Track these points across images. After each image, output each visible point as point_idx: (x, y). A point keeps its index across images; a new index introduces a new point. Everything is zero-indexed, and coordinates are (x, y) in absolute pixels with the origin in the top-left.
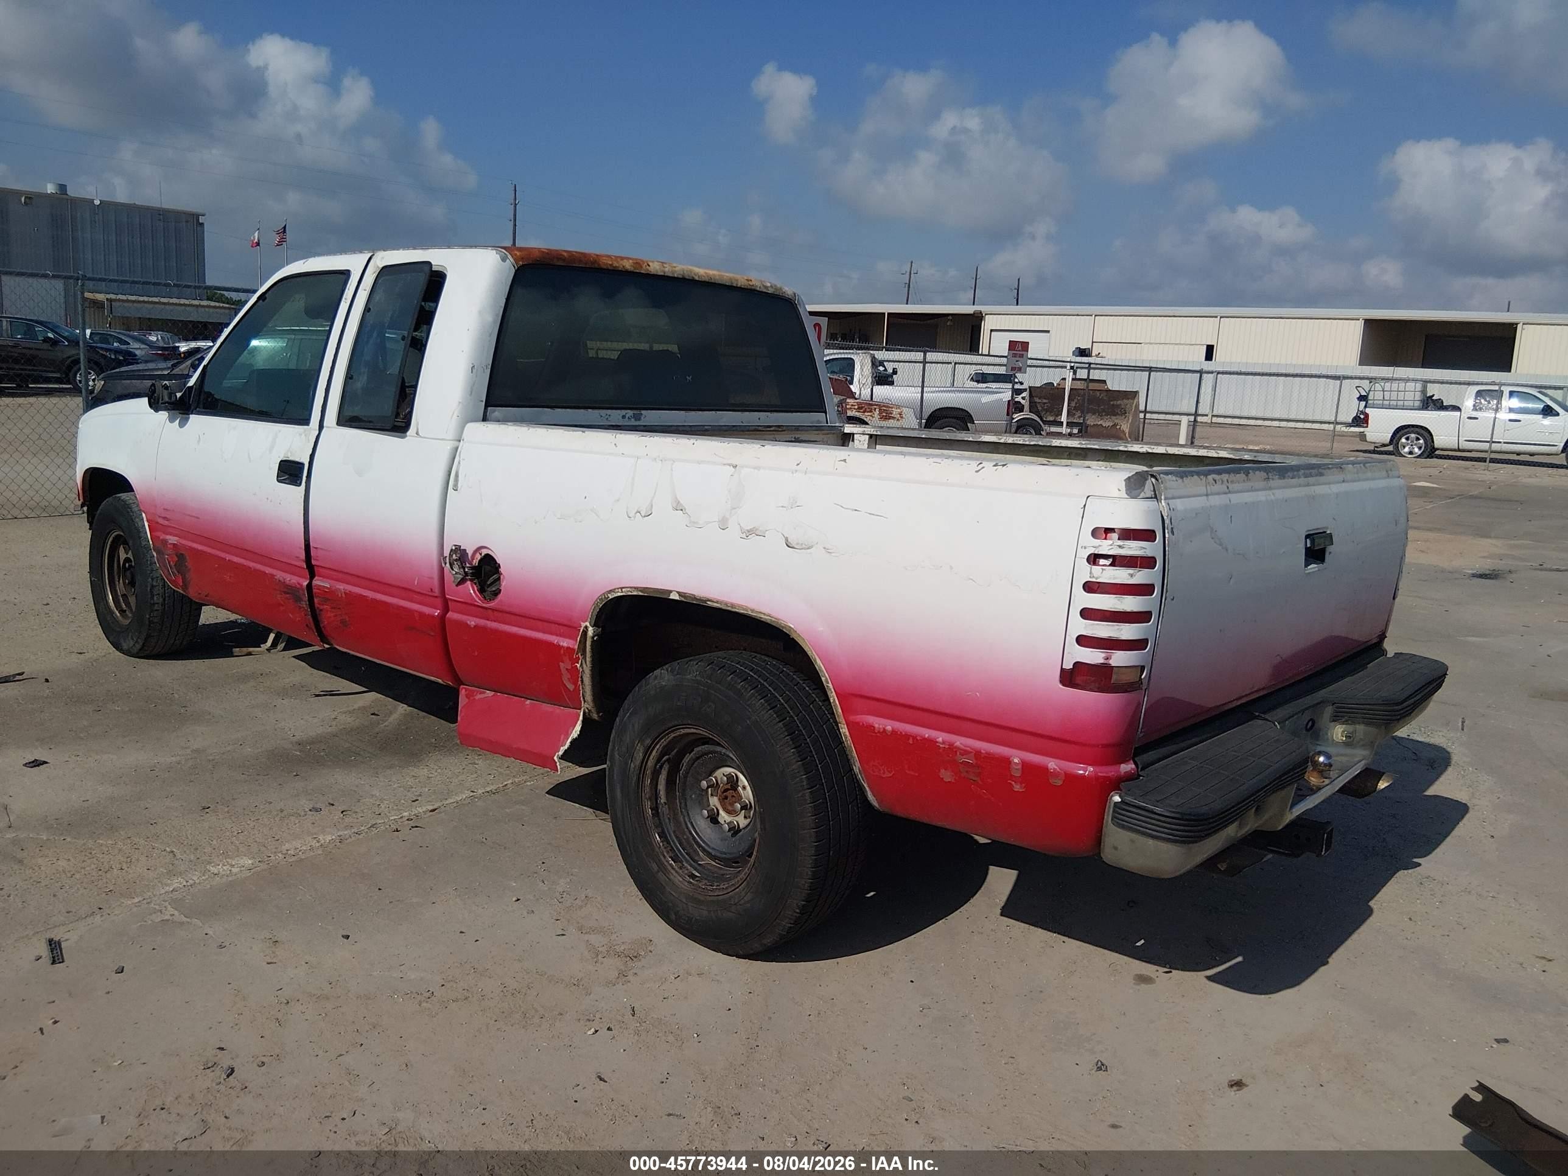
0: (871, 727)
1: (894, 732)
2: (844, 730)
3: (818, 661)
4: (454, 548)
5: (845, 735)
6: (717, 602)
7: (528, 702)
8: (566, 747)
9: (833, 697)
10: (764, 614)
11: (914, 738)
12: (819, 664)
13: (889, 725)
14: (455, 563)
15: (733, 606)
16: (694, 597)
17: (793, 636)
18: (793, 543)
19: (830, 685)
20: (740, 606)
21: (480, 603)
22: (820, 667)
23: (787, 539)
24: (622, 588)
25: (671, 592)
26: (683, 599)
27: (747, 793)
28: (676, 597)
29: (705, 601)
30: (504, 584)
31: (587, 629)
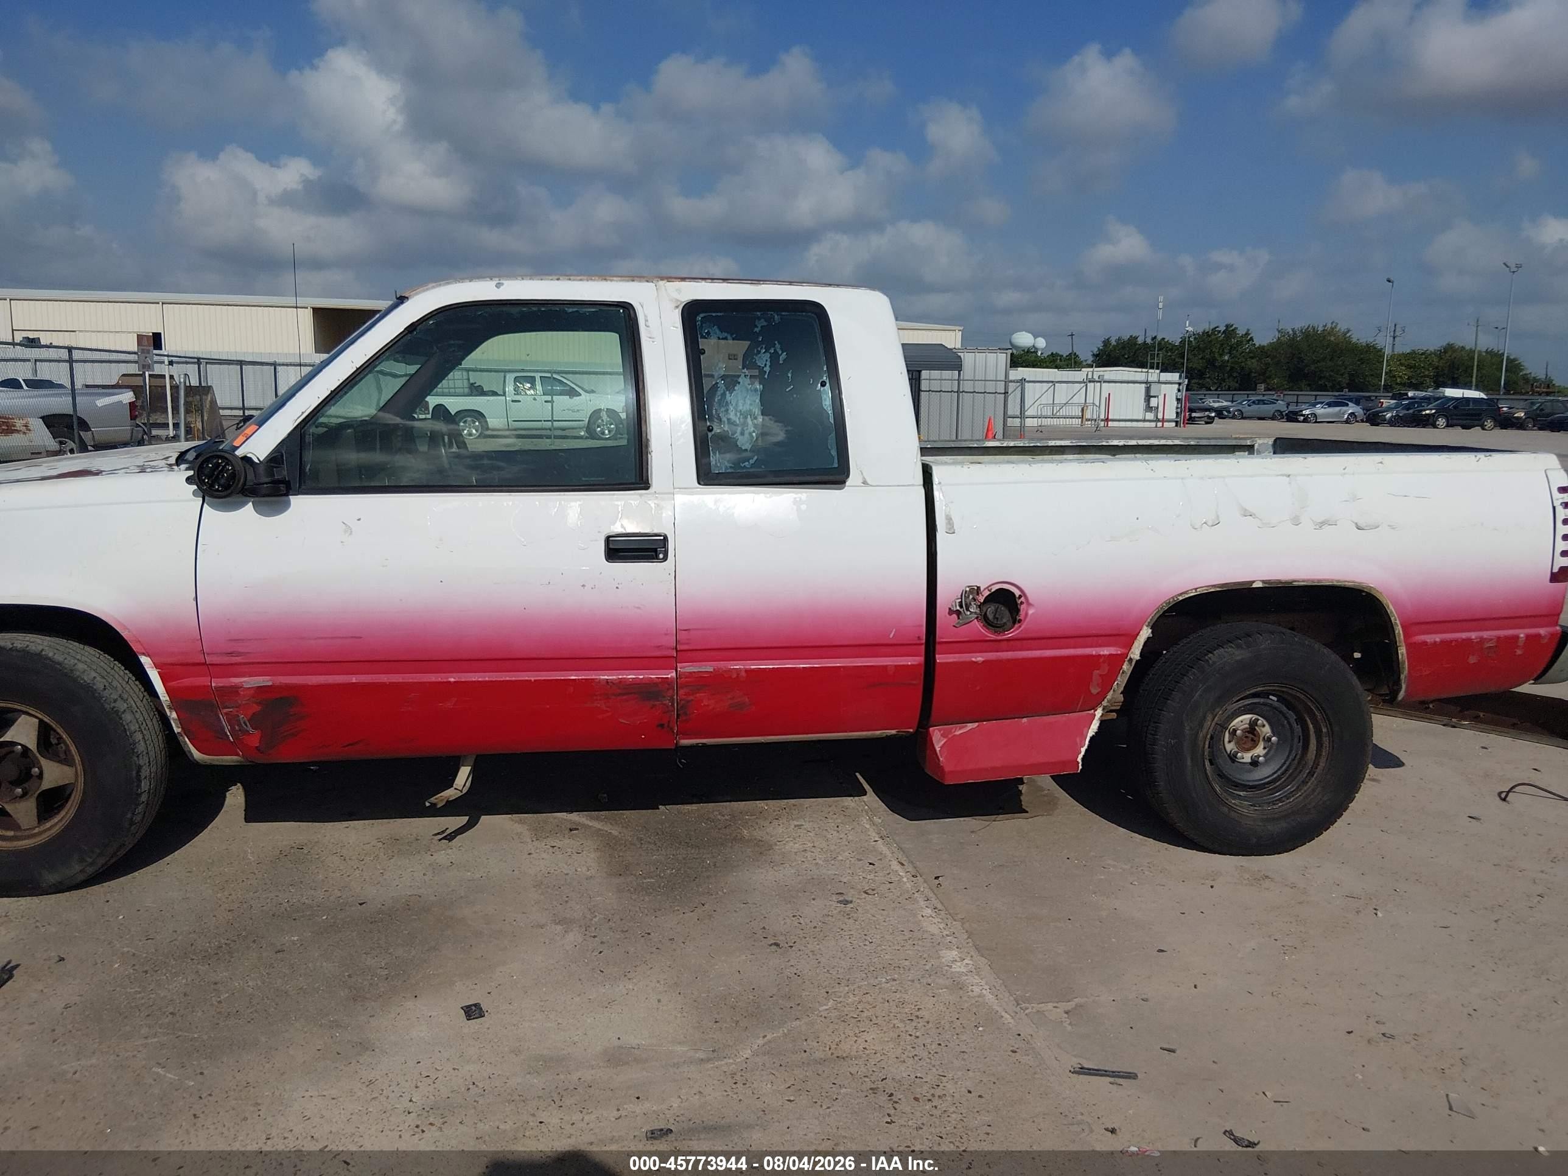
0: (1425, 643)
1: (1442, 642)
2: (1402, 651)
3: (1391, 607)
4: (968, 589)
5: (1402, 655)
6: (1303, 581)
7: (1025, 720)
8: (1086, 747)
9: (1399, 630)
10: (1349, 582)
11: (1456, 641)
12: (1391, 609)
13: (1438, 638)
14: (972, 603)
15: (1319, 581)
16: (1280, 582)
17: (1373, 592)
18: (1361, 524)
19: (1398, 622)
20: (1327, 580)
21: (993, 637)
22: (1392, 612)
23: (1356, 524)
24: (1196, 589)
25: (1254, 582)
26: (1267, 585)
28: (1259, 585)
29: (1291, 583)
30: (1030, 612)
31: (1146, 633)
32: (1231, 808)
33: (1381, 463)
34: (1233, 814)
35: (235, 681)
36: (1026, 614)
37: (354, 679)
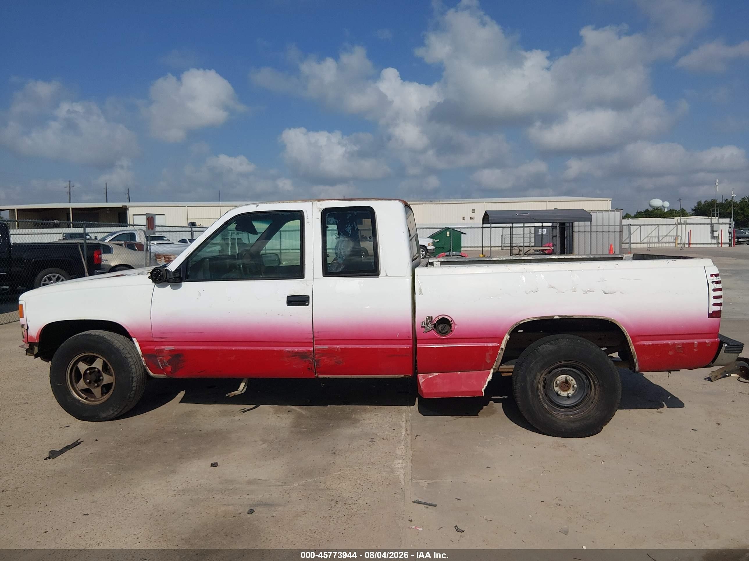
0: (644, 345)
1: (652, 345)
2: (632, 348)
3: (624, 328)
4: (427, 318)
5: (633, 350)
6: (578, 316)
7: (459, 373)
8: (486, 385)
9: (629, 338)
10: (601, 316)
11: (661, 344)
12: (624, 329)
13: (650, 343)
14: (429, 323)
15: (586, 316)
16: (567, 316)
17: (613, 321)
18: (606, 291)
19: (628, 335)
20: (589, 316)
21: (440, 337)
22: (624, 330)
23: (604, 291)
24: (528, 319)
25: (555, 316)
26: (561, 318)
27: (573, 382)
28: (558, 317)
29: (572, 317)
30: (456, 327)
31: (507, 337)
32: (552, 415)
33: (618, 265)
34: (553, 418)
35: (163, 347)
36: (454, 328)
37: (201, 348)
